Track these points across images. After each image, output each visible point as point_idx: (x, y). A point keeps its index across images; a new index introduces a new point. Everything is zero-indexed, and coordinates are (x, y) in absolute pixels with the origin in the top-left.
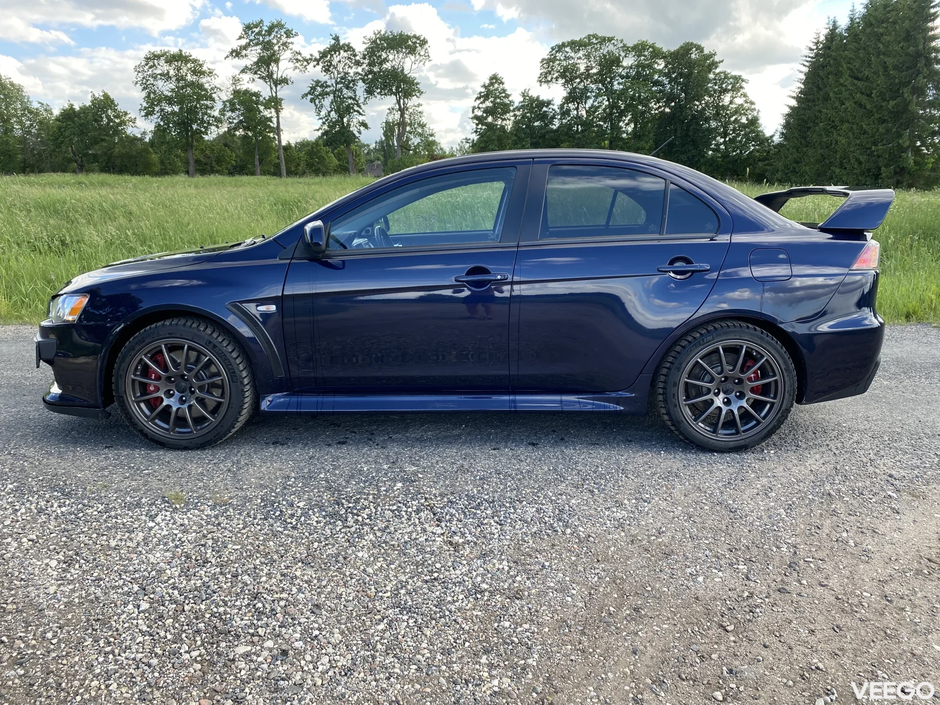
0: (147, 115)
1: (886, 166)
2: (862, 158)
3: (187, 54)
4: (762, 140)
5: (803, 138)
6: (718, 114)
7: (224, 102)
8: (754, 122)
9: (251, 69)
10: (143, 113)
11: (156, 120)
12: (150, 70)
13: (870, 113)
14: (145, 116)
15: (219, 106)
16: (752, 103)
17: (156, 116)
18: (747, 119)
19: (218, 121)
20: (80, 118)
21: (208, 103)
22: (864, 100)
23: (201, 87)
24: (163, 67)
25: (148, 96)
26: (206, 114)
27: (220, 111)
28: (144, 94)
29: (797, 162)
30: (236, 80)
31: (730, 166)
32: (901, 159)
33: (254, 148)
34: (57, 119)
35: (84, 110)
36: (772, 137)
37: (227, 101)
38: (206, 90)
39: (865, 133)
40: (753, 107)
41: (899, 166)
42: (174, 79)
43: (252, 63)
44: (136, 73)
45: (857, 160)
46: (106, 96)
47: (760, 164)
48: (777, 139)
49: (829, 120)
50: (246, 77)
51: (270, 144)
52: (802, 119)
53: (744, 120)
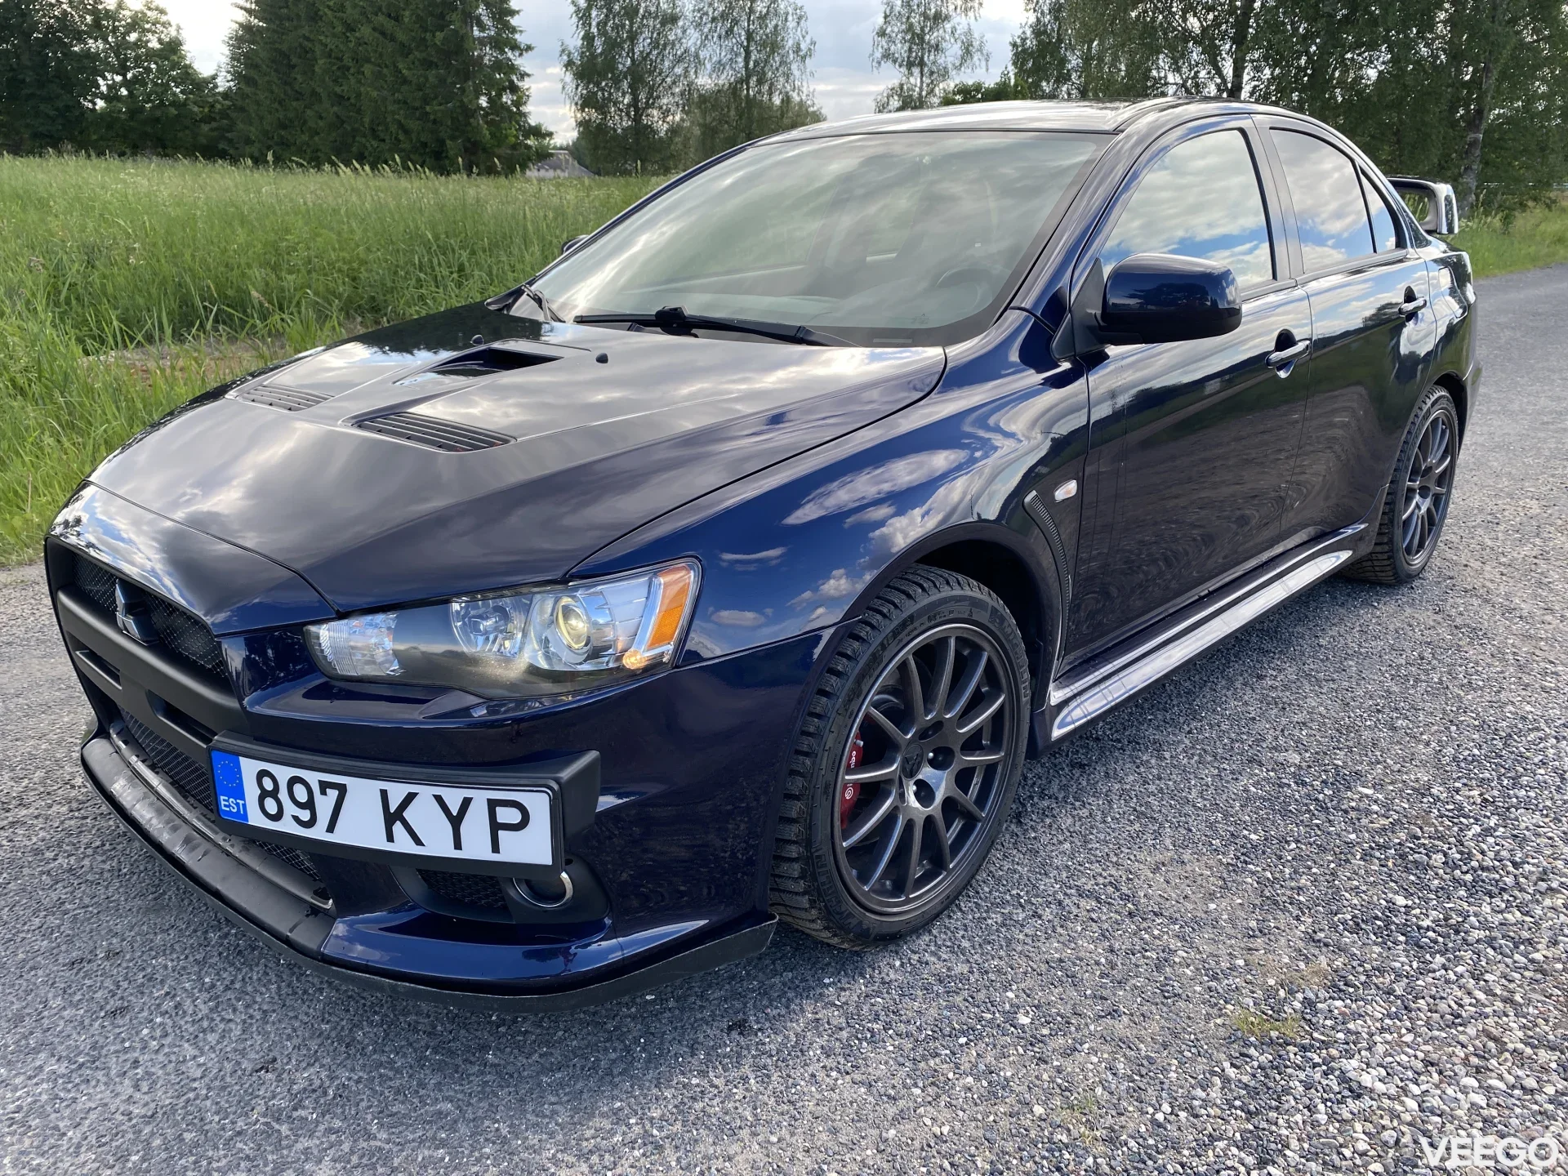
1: (453, 138)
2: (413, 125)
4: (199, 85)
5: (286, 83)
6: (97, 24)
8: (173, 47)
13: (404, 50)
16: (162, 12)
18: (160, 41)
22: (389, 25)
29: (284, 127)
31: (149, 129)
32: (469, 128)
36: (214, 77)
39: (405, 81)
40: (164, 18)
41: (469, 140)
45: (401, 126)
47: (205, 128)
48: (223, 83)
49: (330, 56)
52: (276, 50)
53: (154, 44)
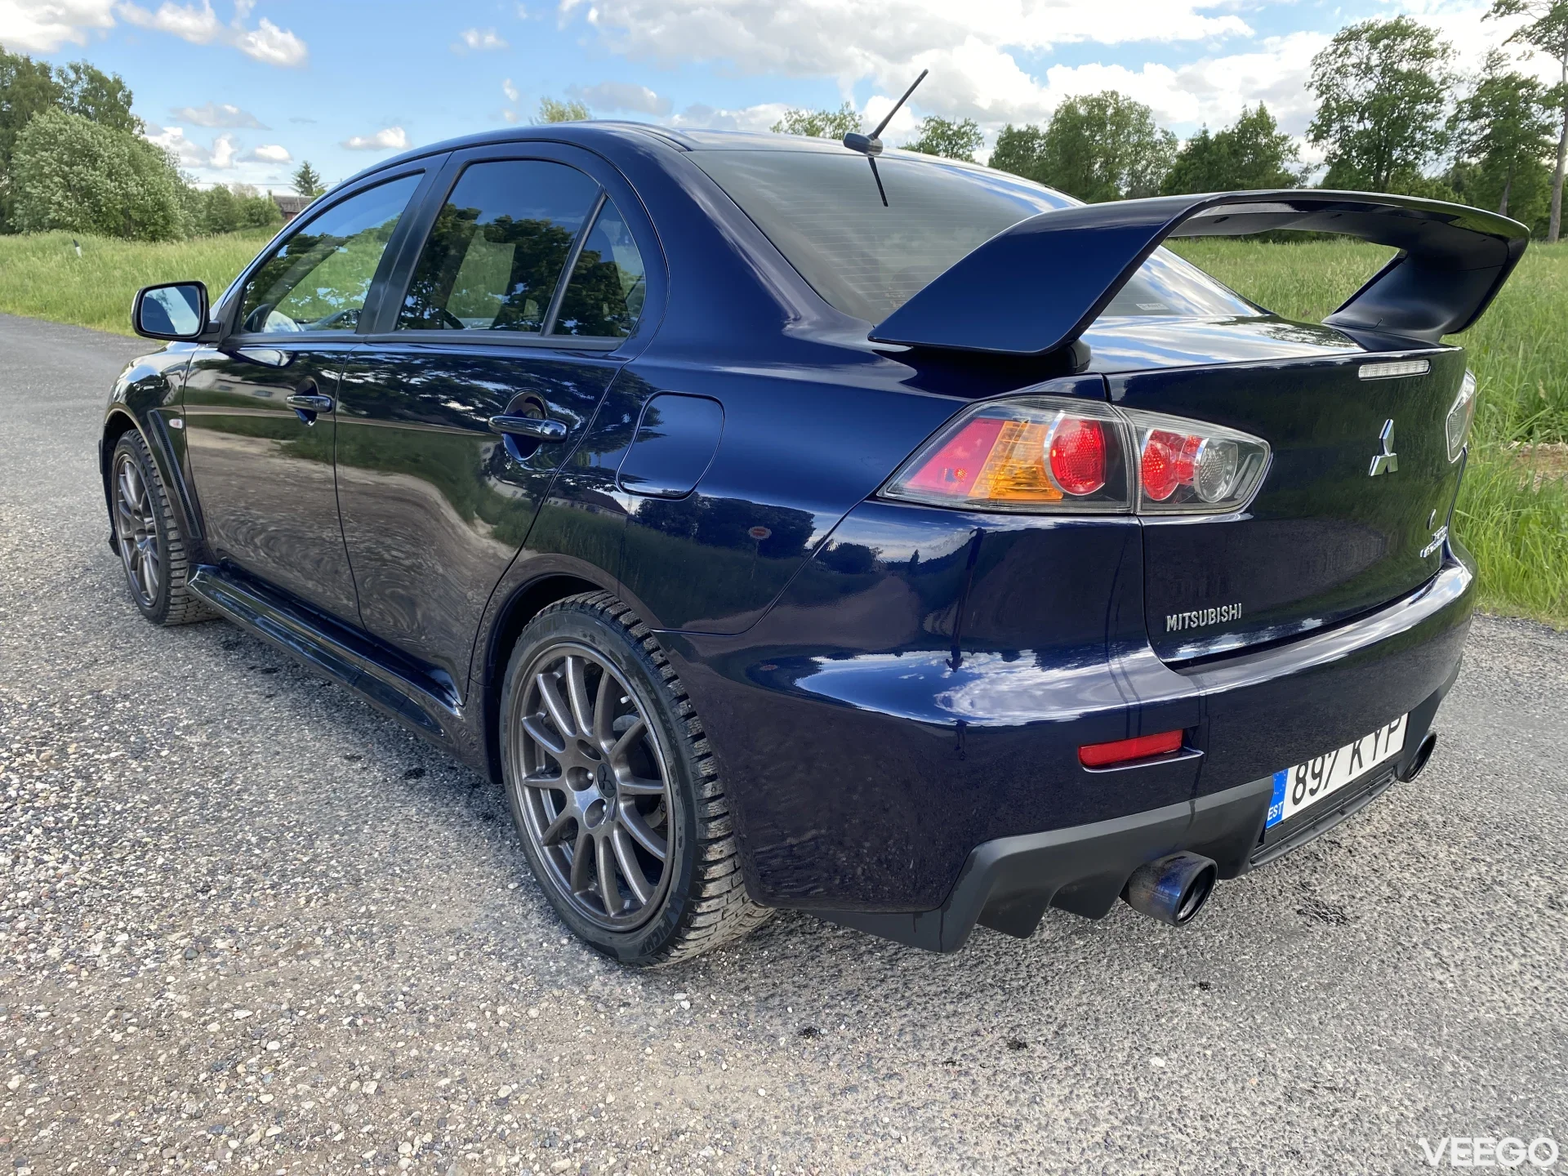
0: (1317, 139)
3: (1410, 23)
7: (1459, 104)
9: (1529, 34)
10: (1311, 137)
11: (1331, 147)
12: (1340, 60)
14: (1314, 141)
15: (1449, 110)
17: (1332, 140)
19: (1442, 140)
20: (1211, 153)
21: (1430, 109)
23: (1423, 80)
24: (1361, 51)
25: (1326, 107)
26: (1421, 128)
27: (1448, 121)
28: (1320, 102)
30: (1494, 60)
33: (1503, 189)
34: (1181, 157)
35: (1221, 138)
37: (1465, 101)
38: (1432, 84)
42: (1377, 71)
43: (1535, 22)
44: (1314, 68)
46: (1262, 113)
50: (1515, 49)
51: (1536, 179)
